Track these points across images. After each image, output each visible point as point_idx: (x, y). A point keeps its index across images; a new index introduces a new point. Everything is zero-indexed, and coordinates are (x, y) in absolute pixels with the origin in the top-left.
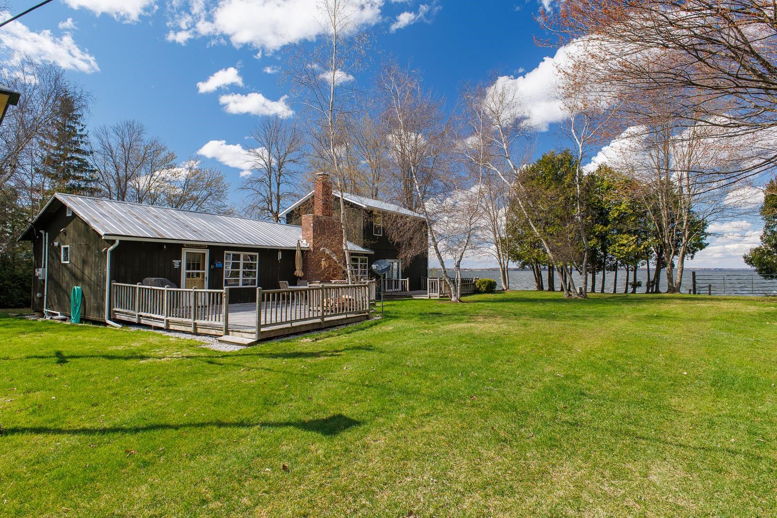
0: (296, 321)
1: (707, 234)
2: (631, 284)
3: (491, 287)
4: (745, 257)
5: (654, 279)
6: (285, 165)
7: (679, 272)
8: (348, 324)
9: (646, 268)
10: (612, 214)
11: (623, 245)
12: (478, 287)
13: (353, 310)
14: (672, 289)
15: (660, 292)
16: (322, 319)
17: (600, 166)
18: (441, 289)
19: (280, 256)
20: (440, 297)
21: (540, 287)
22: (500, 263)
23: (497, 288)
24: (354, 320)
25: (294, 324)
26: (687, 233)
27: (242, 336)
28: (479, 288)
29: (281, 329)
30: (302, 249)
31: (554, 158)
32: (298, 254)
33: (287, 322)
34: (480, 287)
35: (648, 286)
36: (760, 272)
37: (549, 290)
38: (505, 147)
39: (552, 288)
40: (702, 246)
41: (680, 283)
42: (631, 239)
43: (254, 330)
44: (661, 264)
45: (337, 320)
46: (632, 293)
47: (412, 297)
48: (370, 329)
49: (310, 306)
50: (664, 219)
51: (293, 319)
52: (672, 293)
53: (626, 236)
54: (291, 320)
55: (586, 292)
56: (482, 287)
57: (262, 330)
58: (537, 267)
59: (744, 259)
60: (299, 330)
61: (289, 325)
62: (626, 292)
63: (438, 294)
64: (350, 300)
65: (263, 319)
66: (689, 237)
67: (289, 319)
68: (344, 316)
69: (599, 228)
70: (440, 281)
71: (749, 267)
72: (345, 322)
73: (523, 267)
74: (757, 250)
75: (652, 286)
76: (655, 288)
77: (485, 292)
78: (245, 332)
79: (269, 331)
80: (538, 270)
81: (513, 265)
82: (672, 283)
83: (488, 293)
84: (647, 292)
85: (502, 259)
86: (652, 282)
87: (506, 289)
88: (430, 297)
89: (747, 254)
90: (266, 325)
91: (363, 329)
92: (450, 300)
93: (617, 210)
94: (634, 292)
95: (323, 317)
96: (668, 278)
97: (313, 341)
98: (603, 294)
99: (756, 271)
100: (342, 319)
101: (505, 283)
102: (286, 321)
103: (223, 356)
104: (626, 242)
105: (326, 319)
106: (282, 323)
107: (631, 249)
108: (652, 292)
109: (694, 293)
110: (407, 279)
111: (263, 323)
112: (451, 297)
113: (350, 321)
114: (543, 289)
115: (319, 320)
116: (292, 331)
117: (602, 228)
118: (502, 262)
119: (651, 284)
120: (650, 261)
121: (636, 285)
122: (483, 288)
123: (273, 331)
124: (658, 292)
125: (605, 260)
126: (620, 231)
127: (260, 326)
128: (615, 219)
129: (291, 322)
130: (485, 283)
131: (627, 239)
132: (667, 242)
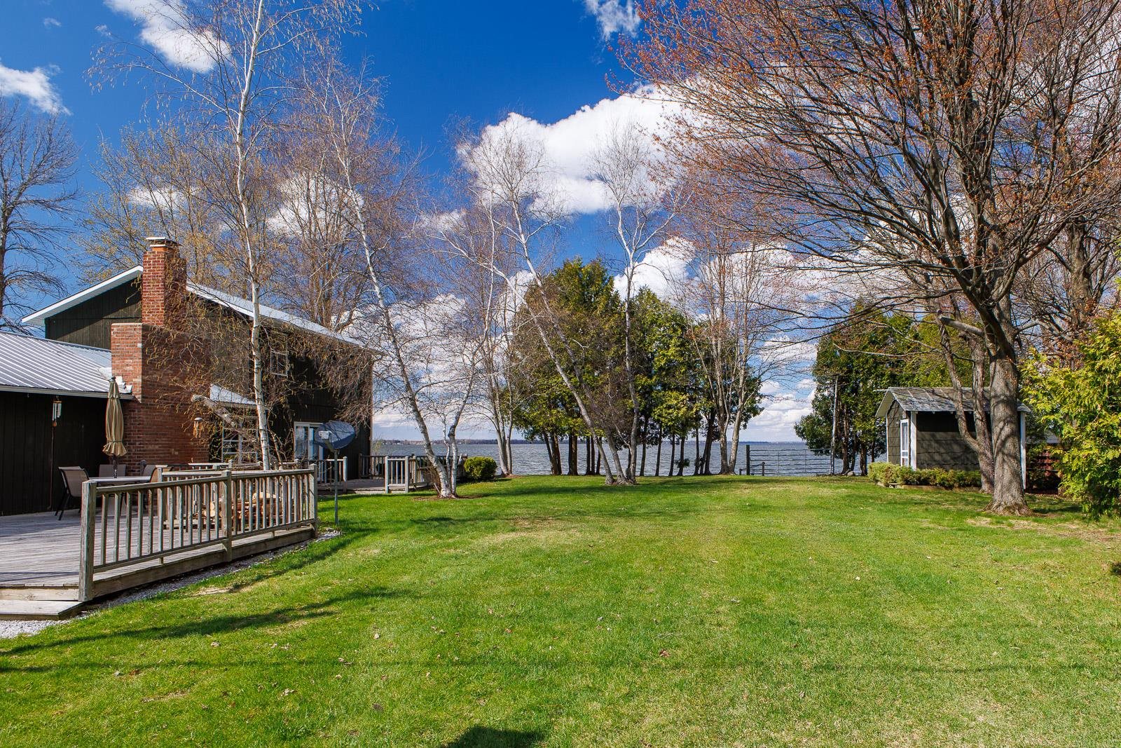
0: (173, 551)
1: (761, 396)
3: (488, 472)
4: (796, 428)
5: (704, 455)
6: (21, 209)
7: (733, 447)
8: (277, 549)
9: (695, 439)
10: (658, 361)
11: (669, 407)
12: (468, 470)
13: (280, 521)
14: (726, 468)
15: (711, 474)
16: (228, 544)
17: (641, 290)
18: (410, 475)
19: (57, 411)
20: (410, 490)
21: (557, 470)
22: (499, 431)
23: (498, 472)
24: (287, 541)
25: (167, 560)
26: (744, 393)
27: (31, 598)
28: (468, 473)
29: (138, 573)
30: (122, 397)
31: (580, 269)
32: (113, 407)
33: (152, 556)
34: (472, 470)
35: (697, 465)
36: (811, 445)
37: (570, 474)
38: (523, 240)
39: (573, 471)
40: (755, 411)
41: (735, 461)
42: (681, 398)
43: (74, 580)
44: (713, 434)
45: (257, 543)
46: (678, 475)
47: (353, 492)
48: (334, 556)
49: (164, 518)
50: (718, 373)
51: (167, 547)
52: (726, 474)
53: (675, 394)
54: (162, 551)
55: (634, 476)
56: (475, 471)
57: (97, 577)
58: (553, 439)
59: (795, 430)
60: (178, 571)
61: (156, 563)
62: (671, 474)
63: (405, 486)
64: (268, 501)
65: (98, 552)
66: (745, 398)
67: (157, 548)
68: (269, 535)
69: (643, 380)
70: (409, 461)
71: (799, 440)
72: (271, 546)
73: (530, 439)
74: (809, 418)
75: (702, 465)
76: (704, 468)
77: (479, 480)
78: (44, 587)
79: (113, 579)
80: (554, 444)
81: (518, 435)
82: (726, 460)
83: (485, 481)
84: (696, 474)
85: (501, 425)
86: (702, 460)
87: (508, 474)
88: (389, 491)
89: (798, 423)
90: (105, 567)
91: (322, 557)
92: (438, 494)
93: (664, 355)
94: (680, 474)
95: (230, 538)
96: (722, 453)
97: (231, 591)
98: (643, 478)
99: (807, 444)
100: (267, 540)
101: (506, 464)
102: (152, 554)
103: (19, 650)
104: (675, 404)
105: (235, 543)
106: (142, 558)
107: (681, 412)
108: (701, 474)
109: (748, 473)
110: (344, 459)
111: (97, 562)
112: (440, 490)
113: (279, 543)
114: (560, 472)
115: (220, 547)
116: (163, 575)
117: (646, 381)
118: (501, 429)
119: (700, 462)
120: (700, 431)
121: (683, 463)
122: (477, 473)
123: (120, 578)
124: (708, 473)
125: (645, 429)
126: (666, 387)
127: (90, 568)
128: (661, 369)
129: (163, 553)
130: (479, 463)
131: (676, 399)
132: (721, 404)
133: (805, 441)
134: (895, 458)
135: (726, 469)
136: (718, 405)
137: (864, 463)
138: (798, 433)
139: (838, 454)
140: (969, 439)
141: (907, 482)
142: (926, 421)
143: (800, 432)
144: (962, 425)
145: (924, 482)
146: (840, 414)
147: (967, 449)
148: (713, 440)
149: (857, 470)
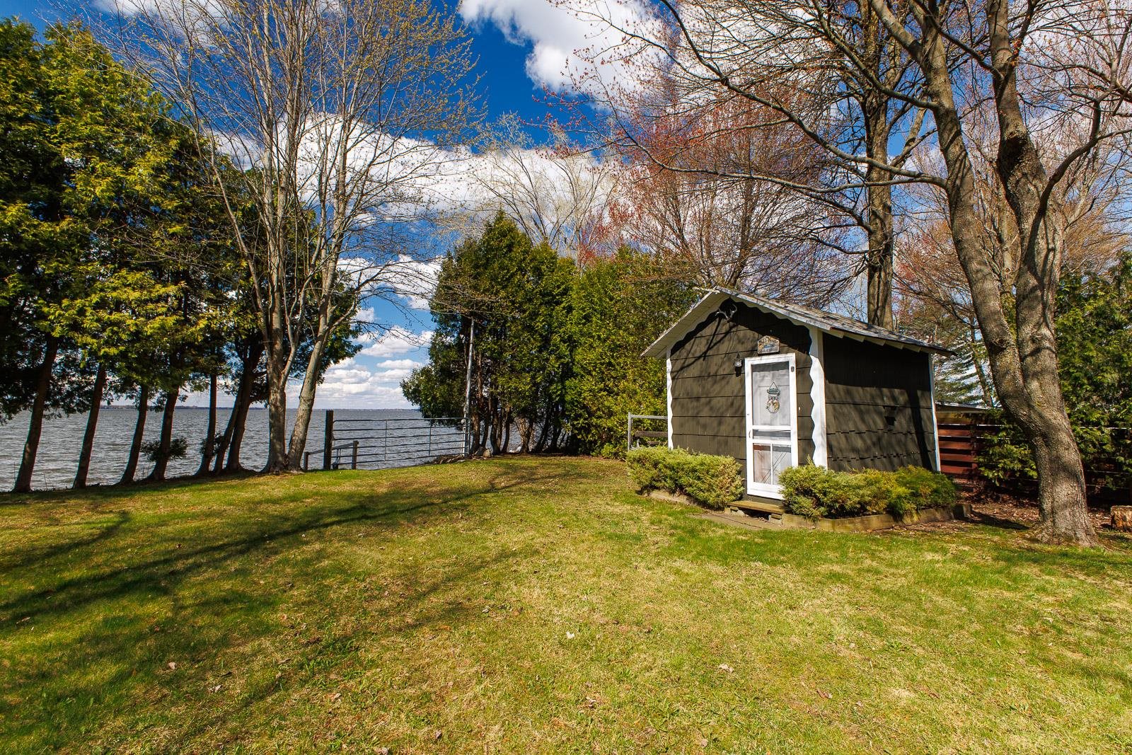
2: (148, 449)
4: (404, 386)
5: (228, 431)
7: (301, 414)
14: (281, 459)
15: (241, 470)
35: (207, 452)
40: (346, 350)
41: (303, 442)
44: (250, 389)
52: (280, 472)
59: (401, 389)
62: (129, 472)
74: (422, 373)
75: (220, 453)
76: (226, 456)
82: (281, 439)
84: (203, 471)
86: (223, 441)
89: (406, 380)
94: (156, 471)
96: (271, 426)
99: (420, 411)
108: (218, 471)
119: (216, 446)
120: (220, 381)
121: (166, 451)
124: (234, 468)
126: (120, 260)
132: (276, 325)
133: (417, 407)
136: (269, 325)
138: (406, 394)
143: (412, 393)
148: (251, 400)
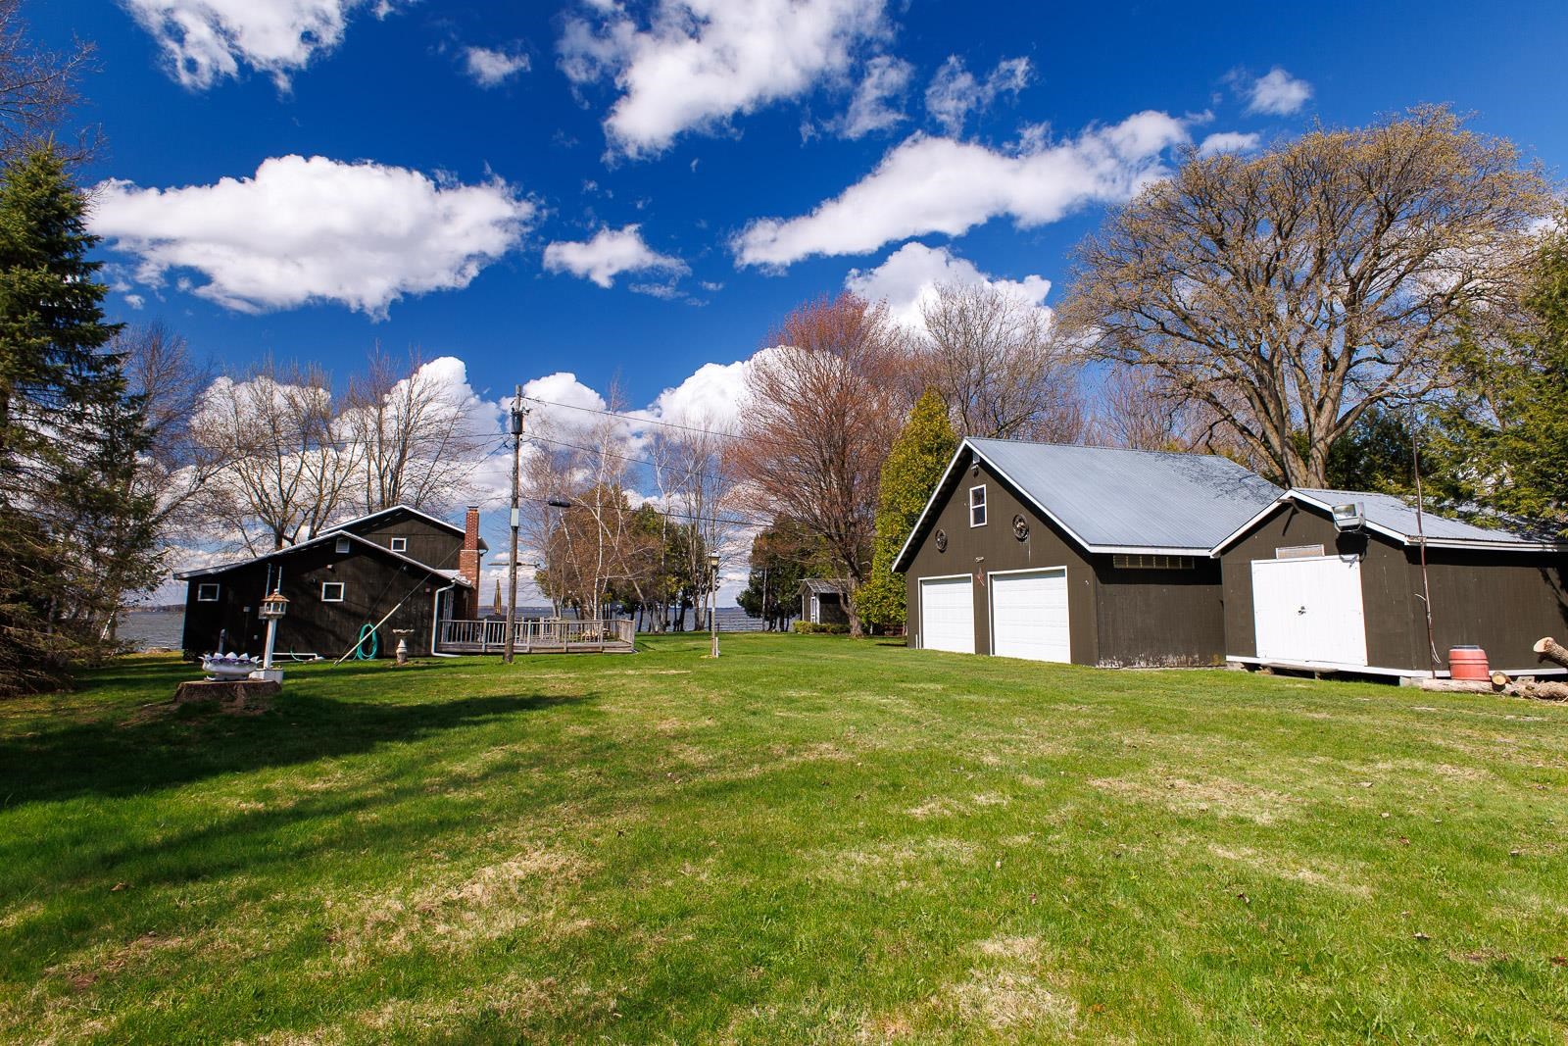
4: (738, 599)
7: (703, 612)
15: (686, 631)
36: (746, 610)
42: (673, 579)
50: (694, 563)
53: (669, 576)
71: (740, 607)
74: (745, 592)
82: (698, 622)
84: (674, 631)
108: (678, 631)
124: (682, 631)
131: (670, 580)
133: (743, 608)
134: (808, 618)
135: (699, 627)
137: (782, 623)
138: (739, 602)
139: (767, 619)
140: (845, 608)
141: (815, 631)
142: (824, 598)
143: (741, 602)
144: (842, 601)
145: (823, 630)
146: (768, 590)
147: (844, 613)
148: (686, 608)
149: (778, 627)
